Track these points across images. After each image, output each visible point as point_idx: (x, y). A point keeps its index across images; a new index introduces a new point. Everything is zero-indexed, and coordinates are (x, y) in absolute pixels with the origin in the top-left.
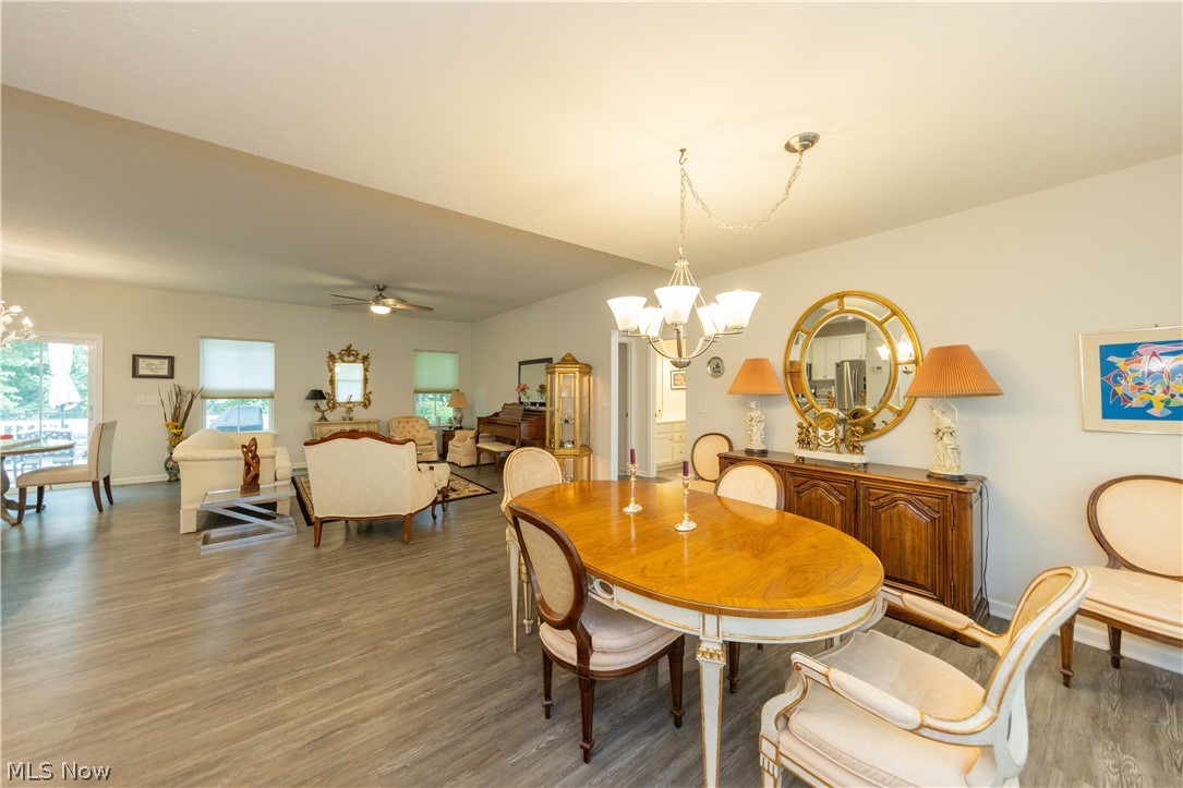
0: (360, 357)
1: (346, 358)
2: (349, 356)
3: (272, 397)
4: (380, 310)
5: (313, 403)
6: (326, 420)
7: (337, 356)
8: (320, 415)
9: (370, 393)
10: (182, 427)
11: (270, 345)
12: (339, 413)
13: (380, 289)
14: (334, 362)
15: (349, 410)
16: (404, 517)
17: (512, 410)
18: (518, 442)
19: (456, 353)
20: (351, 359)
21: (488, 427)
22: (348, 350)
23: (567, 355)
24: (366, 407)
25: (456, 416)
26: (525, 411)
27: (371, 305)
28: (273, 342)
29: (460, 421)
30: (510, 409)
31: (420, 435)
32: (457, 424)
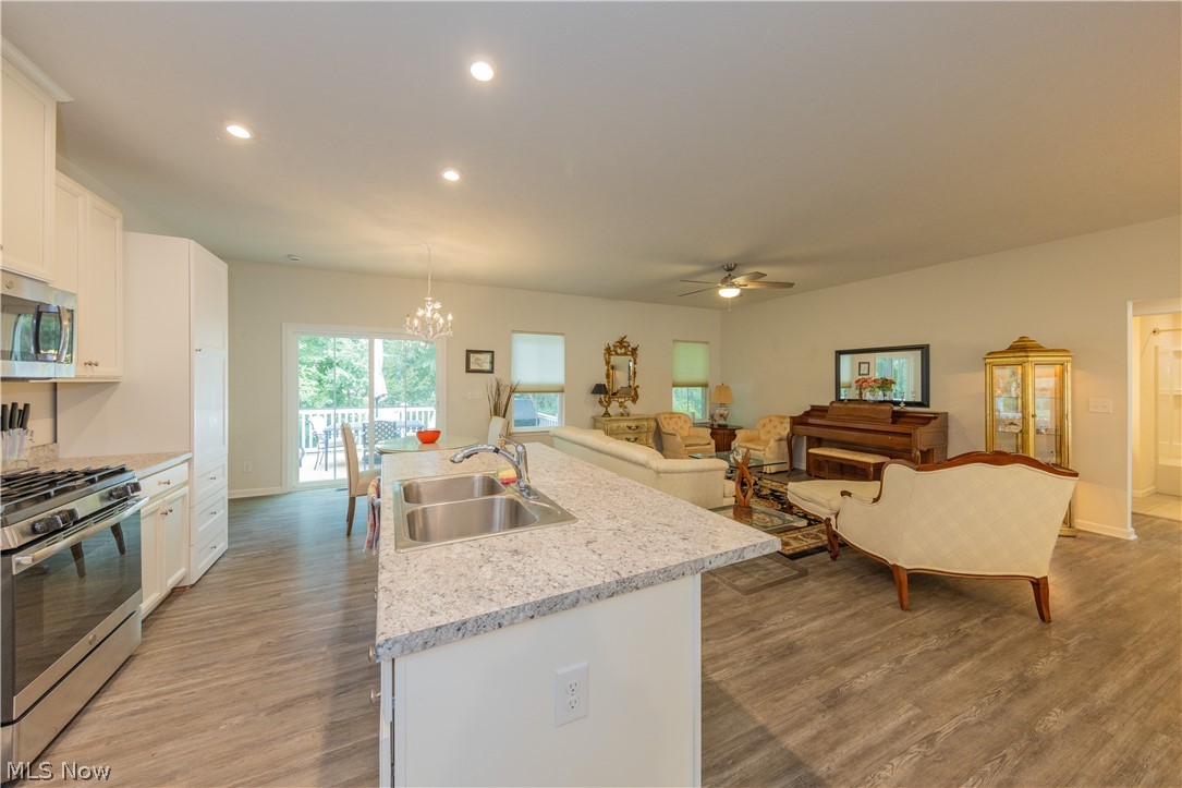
0: (630, 349)
1: (619, 351)
2: (621, 348)
3: (562, 390)
4: (728, 293)
5: (598, 397)
6: (610, 415)
7: (612, 349)
8: (603, 410)
9: (637, 387)
11: (560, 339)
12: (614, 408)
13: (729, 270)
14: (610, 354)
15: (621, 405)
16: (1037, 580)
17: (855, 409)
18: (918, 453)
19: (708, 343)
20: (623, 351)
21: (800, 429)
22: (621, 343)
23: (1022, 339)
24: (635, 399)
25: (722, 412)
26: (894, 412)
27: (720, 287)
28: (563, 334)
29: (725, 419)
30: (849, 409)
31: (685, 433)
32: (722, 422)
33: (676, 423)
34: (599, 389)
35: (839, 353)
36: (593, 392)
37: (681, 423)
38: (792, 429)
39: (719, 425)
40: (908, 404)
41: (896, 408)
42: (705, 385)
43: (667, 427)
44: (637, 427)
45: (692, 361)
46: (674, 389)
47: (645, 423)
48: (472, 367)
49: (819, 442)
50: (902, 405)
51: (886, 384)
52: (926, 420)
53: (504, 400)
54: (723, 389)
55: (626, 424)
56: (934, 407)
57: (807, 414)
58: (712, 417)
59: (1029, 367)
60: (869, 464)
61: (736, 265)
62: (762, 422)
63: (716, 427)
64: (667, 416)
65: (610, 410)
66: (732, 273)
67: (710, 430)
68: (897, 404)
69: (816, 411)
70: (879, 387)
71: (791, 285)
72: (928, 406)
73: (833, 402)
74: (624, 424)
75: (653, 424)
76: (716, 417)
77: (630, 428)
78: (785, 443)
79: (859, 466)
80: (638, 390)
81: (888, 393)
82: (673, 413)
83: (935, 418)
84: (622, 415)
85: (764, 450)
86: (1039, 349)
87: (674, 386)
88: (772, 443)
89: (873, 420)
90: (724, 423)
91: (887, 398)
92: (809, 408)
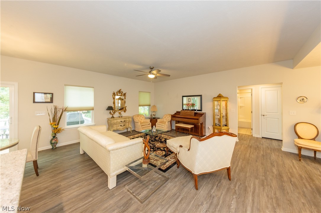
0: (123, 94)
1: (119, 94)
2: (119, 93)
3: (93, 109)
4: (151, 76)
5: (109, 111)
6: (114, 118)
7: (116, 93)
8: (111, 116)
9: (126, 107)
10: (58, 124)
11: (92, 89)
12: (116, 115)
13: (151, 69)
14: (115, 96)
15: (120, 113)
16: (228, 168)
17: (186, 112)
18: (200, 124)
19: (150, 92)
20: (120, 94)
21: (174, 118)
22: (120, 91)
23: (220, 94)
24: (125, 112)
25: (154, 114)
26: (195, 113)
27: (148, 74)
28: (93, 87)
29: (155, 116)
30: (185, 112)
31: (142, 121)
32: (154, 117)
33: (140, 118)
34: (110, 108)
35: (183, 96)
36: (107, 110)
37: (141, 118)
38: (172, 118)
39: (153, 118)
40: (198, 110)
41: (195, 112)
42: (149, 105)
43: (136, 120)
44: (125, 121)
45: (146, 98)
46: (139, 107)
47: (128, 119)
48: (36, 101)
49: (178, 122)
50: (197, 111)
51: (193, 105)
52: (202, 115)
53: (59, 115)
54: (154, 106)
55: (120, 120)
56: (203, 112)
57: (175, 114)
58: (151, 115)
59: (221, 101)
60: (189, 128)
61: (153, 67)
62: (165, 116)
63: (152, 118)
64: (136, 116)
65: (114, 116)
66: (152, 70)
67: (150, 120)
68: (195, 110)
69: (178, 113)
70: (192, 106)
71: (169, 76)
72: (202, 111)
73: (181, 110)
74: (119, 121)
75: (131, 119)
76: (152, 115)
77: (121, 122)
78: (170, 123)
79: (187, 129)
80: (126, 108)
81: (194, 107)
82: (139, 115)
83: (203, 114)
84: (119, 117)
85: (164, 125)
86: (223, 97)
87: (139, 106)
88: (167, 123)
89: (190, 115)
90: (155, 117)
91: (193, 109)
92: (176, 112)
